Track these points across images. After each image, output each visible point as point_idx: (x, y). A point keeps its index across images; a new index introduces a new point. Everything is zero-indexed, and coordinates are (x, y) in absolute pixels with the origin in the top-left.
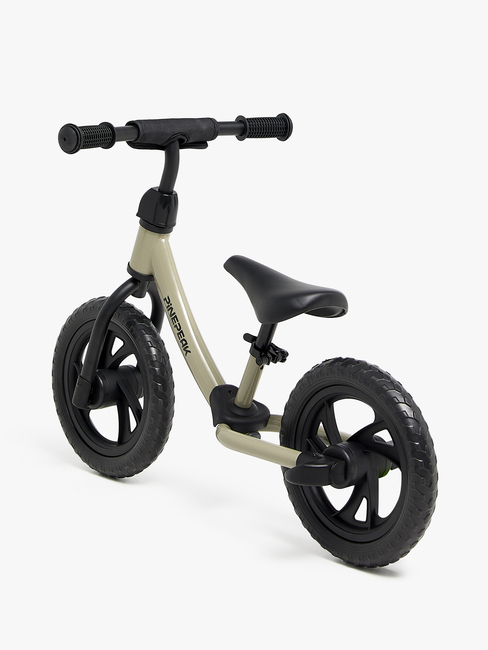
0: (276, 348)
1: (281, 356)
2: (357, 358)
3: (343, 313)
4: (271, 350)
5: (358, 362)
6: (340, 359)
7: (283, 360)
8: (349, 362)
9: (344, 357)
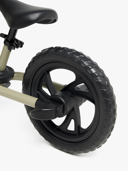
0: (17, 41)
1: (20, 44)
2: (62, 46)
3: (55, 21)
4: (15, 42)
5: (63, 48)
6: (52, 48)
7: (21, 47)
8: (58, 49)
9: (54, 47)
